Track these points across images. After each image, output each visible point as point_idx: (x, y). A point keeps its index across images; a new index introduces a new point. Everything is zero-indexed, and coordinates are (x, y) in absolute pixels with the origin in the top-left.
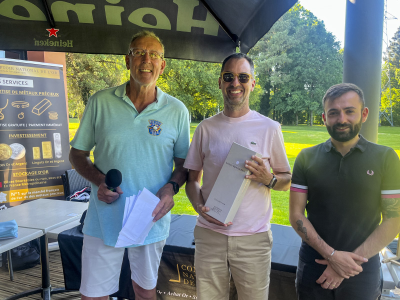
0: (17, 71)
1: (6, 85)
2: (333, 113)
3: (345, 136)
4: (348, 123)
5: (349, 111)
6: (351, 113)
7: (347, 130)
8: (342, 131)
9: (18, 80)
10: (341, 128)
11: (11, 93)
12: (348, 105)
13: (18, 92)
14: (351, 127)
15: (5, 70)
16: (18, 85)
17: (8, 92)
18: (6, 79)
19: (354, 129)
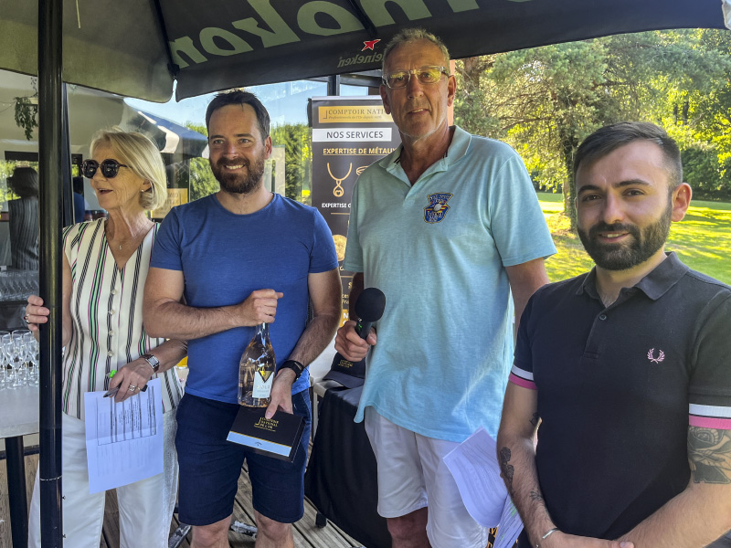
0: (370, 115)
1: (350, 140)
2: (591, 197)
3: (619, 254)
4: (627, 222)
5: (631, 190)
6: (635, 197)
7: (625, 240)
8: (610, 242)
9: (369, 130)
10: (610, 236)
11: (357, 152)
12: (628, 174)
13: (368, 151)
14: (634, 232)
15: (352, 115)
16: (369, 140)
17: (352, 152)
18: (351, 130)
19: (643, 238)
